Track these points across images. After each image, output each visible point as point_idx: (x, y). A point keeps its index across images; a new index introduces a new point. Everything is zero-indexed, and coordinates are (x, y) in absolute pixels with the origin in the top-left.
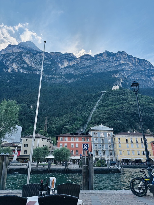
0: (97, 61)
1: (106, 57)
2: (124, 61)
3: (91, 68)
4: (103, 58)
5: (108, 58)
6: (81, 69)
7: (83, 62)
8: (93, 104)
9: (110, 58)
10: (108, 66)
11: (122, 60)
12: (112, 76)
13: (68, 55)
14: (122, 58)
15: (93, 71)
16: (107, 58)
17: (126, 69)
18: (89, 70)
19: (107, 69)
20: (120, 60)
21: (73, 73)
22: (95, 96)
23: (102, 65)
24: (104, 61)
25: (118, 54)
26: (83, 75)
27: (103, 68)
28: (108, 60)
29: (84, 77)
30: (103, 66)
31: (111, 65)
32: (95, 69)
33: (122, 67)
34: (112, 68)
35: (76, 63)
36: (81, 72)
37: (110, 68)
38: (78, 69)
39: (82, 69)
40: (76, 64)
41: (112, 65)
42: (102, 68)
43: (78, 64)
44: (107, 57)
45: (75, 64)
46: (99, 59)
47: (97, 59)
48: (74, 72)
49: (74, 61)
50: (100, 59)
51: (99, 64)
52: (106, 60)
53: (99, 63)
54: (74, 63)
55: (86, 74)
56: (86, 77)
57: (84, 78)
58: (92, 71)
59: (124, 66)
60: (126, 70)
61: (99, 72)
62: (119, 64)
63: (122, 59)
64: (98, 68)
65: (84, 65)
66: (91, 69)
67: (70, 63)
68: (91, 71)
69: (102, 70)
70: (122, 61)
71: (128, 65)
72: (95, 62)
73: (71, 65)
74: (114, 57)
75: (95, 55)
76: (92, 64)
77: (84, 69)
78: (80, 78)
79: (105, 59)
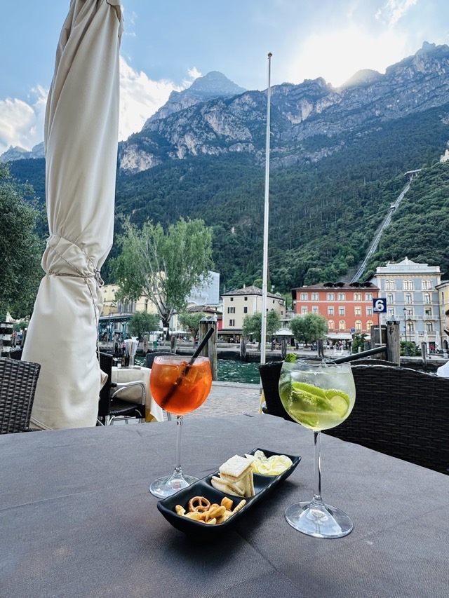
0: (395, 83)
1: (422, 65)
3: (377, 109)
4: (413, 70)
5: (431, 66)
6: (347, 116)
7: (354, 96)
8: (383, 209)
9: (436, 64)
10: (428, 93)
12: (443, 120)
13: (312, 84)
15: (383, 115)
16: (427, 69)
18: (370, 114)
19: (425, 102)
21: (325, 131)
22: (389, 187)
23: (410, 92)
24: (416, 81)
26: (355, 132)
27: (414, 102)
28: (432, 73)
29: (356, 138)
30: (413, 95)
31: (440, 87)
32: (389, 109)
34: (443, 96)
35: (332, 104)
36: (347, 125)
37: (436, 96)
38: (338, 120)
39: (349, 117)
40: (334, 105)
41: (444, 85)
42: (411, 104)
43: (338, 105)
44: (428, 65)
45: (330, 107)
46: (400, 78)
47: (396, 79)
48: (329, 128)
49: (328, 100)
50: (403, 76)
51: (401, 91)
52: (425, 76)
53: (402, 89)
54: (328, 104)
55: (362, 130)
56: (361, 138)
57: (355, 142)
58: (380, 116)
61: (401, 115)
64: (397, 104)
65: (355, 105)
66: (377, 113)
67: (318, 107)
68: (377, 117)
69: (411, 108)
72: (388, 89)
73: (319, 112)
75: (388, 70)
76: (379, 97)
77: (355, 115)
78: (345, 144)
79: (420, 73)
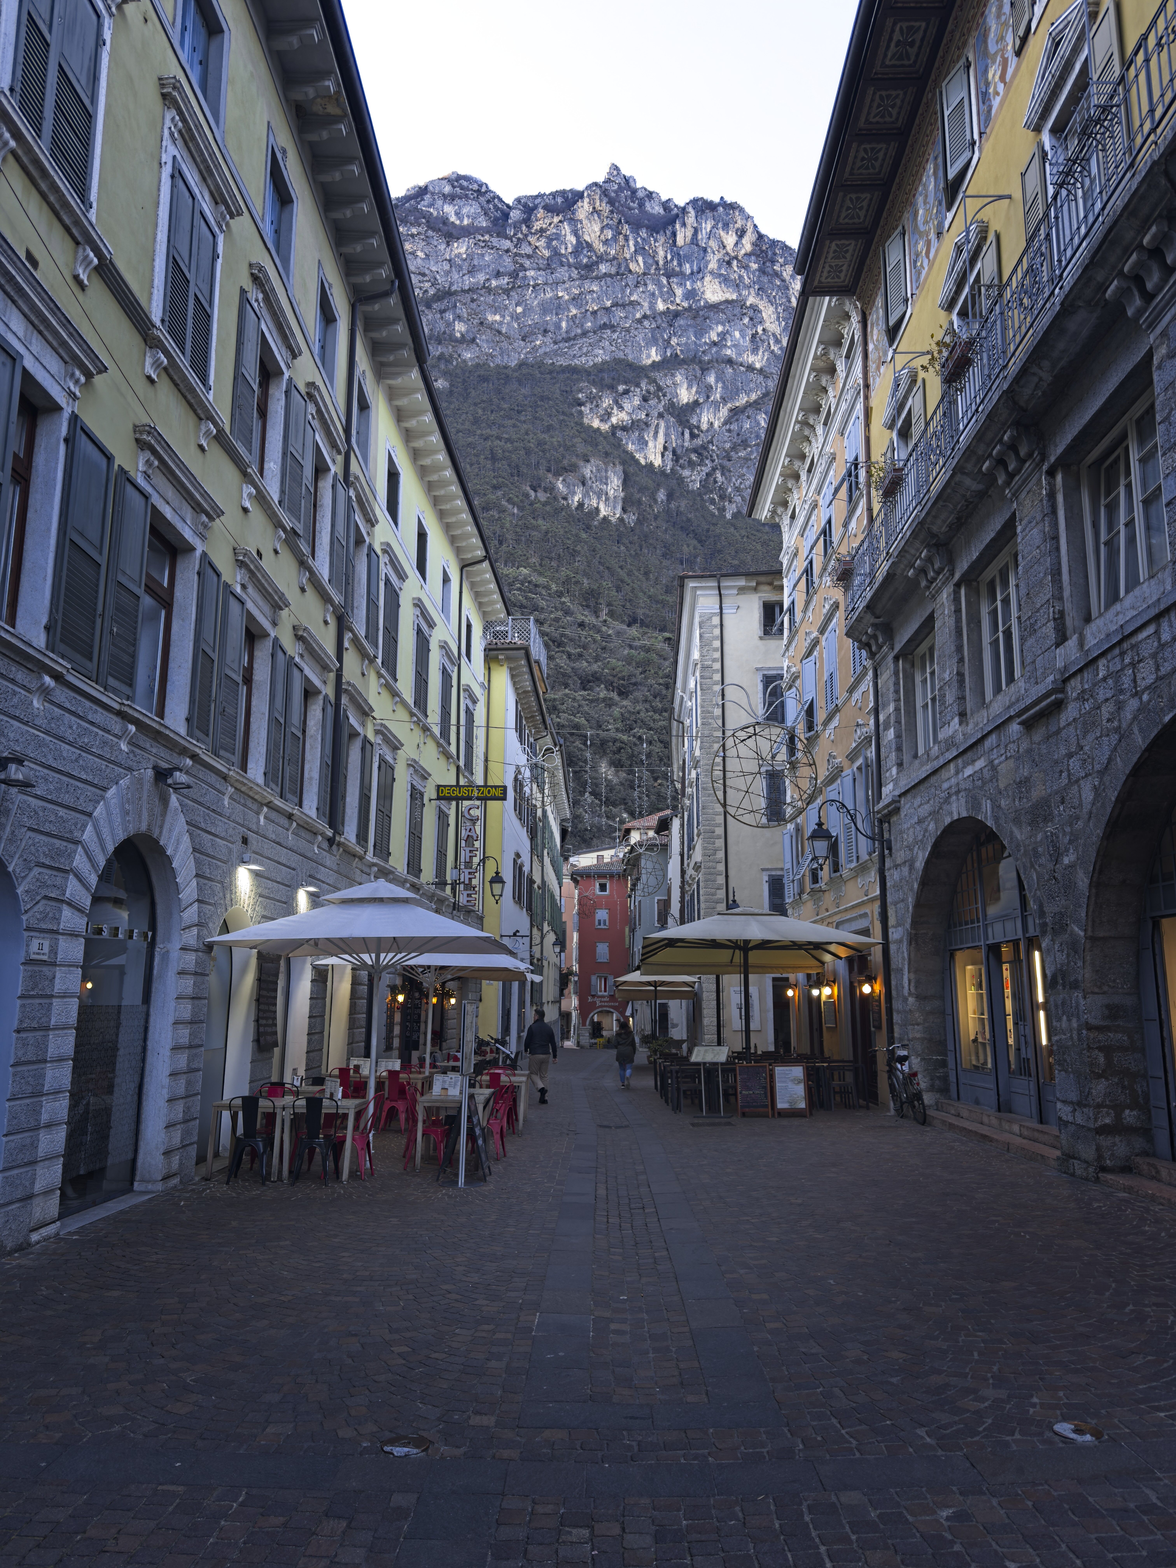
0: (528, 250)
2: (725, 280)
3: (459, 318)
11: (712, 273)
12: (585, 409)
14: (710, 256)
15: (473, 340)
17: (729, 352)
20: (699, 273)
23: (549, 295)
24: (578, 266)
25: (691, 219)
27: (558, 326)
30: (558, 306)
31: (623, 305)
33: (701, 332)
42: (552, 329)
46: (543, 242)
52: (601, 259)
58: (462, 340)
59: (720, 328)
60: (730, 361)
61: (522, 352)
62: (685, 304)
63: (713, 265)
64: (516, 317)
68: (456, 340)
70: (708, 278)
71: (746, 320)
72: (507, 264)
74: (662, 239)
75: (520, 199)
